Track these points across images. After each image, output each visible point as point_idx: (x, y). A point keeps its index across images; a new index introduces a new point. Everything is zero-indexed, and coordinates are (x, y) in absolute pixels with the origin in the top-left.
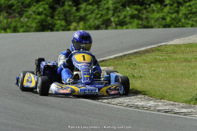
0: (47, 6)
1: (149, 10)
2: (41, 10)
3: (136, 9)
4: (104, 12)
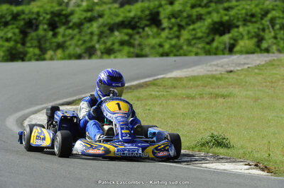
0: (17, 31)
1: (142, 34)
2: (10, 35)
3: (127, 34)
4: (87, 38)
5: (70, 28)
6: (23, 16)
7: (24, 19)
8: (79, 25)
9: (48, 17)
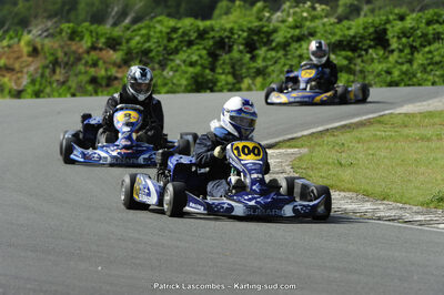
0: (204, 52)
1: (365, 58)
2: (195, 58)
3: (346, 58)
4: (294, 62)
5: (273, 49)
6: (212, 34)
7: (213, 37)
8: (285, 46)
9: (245, 34)
